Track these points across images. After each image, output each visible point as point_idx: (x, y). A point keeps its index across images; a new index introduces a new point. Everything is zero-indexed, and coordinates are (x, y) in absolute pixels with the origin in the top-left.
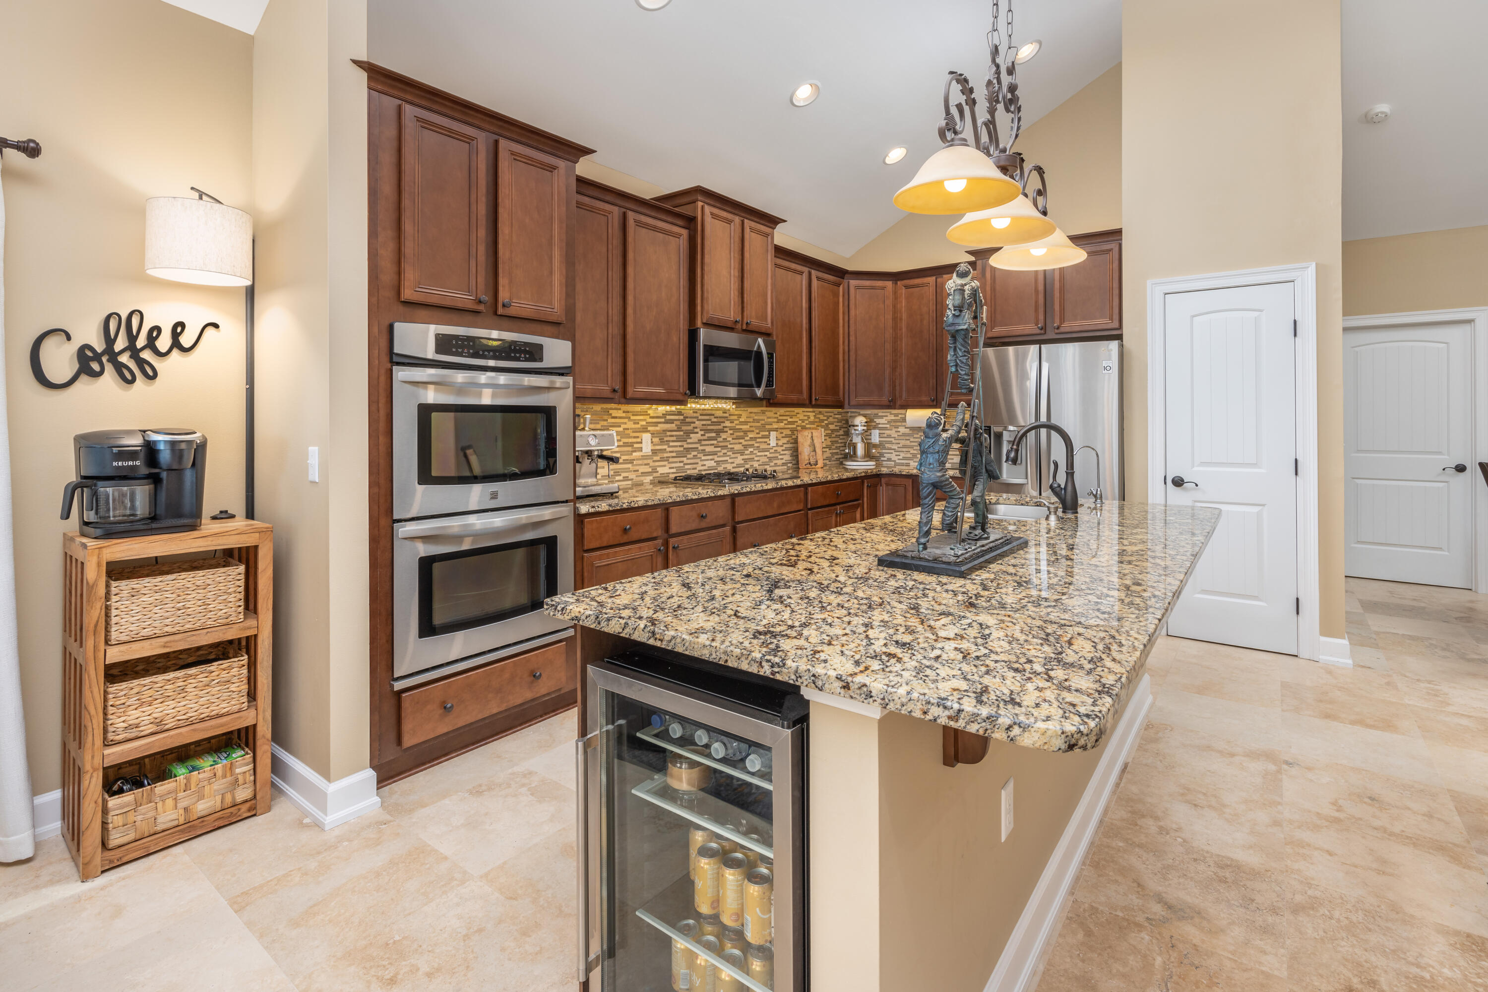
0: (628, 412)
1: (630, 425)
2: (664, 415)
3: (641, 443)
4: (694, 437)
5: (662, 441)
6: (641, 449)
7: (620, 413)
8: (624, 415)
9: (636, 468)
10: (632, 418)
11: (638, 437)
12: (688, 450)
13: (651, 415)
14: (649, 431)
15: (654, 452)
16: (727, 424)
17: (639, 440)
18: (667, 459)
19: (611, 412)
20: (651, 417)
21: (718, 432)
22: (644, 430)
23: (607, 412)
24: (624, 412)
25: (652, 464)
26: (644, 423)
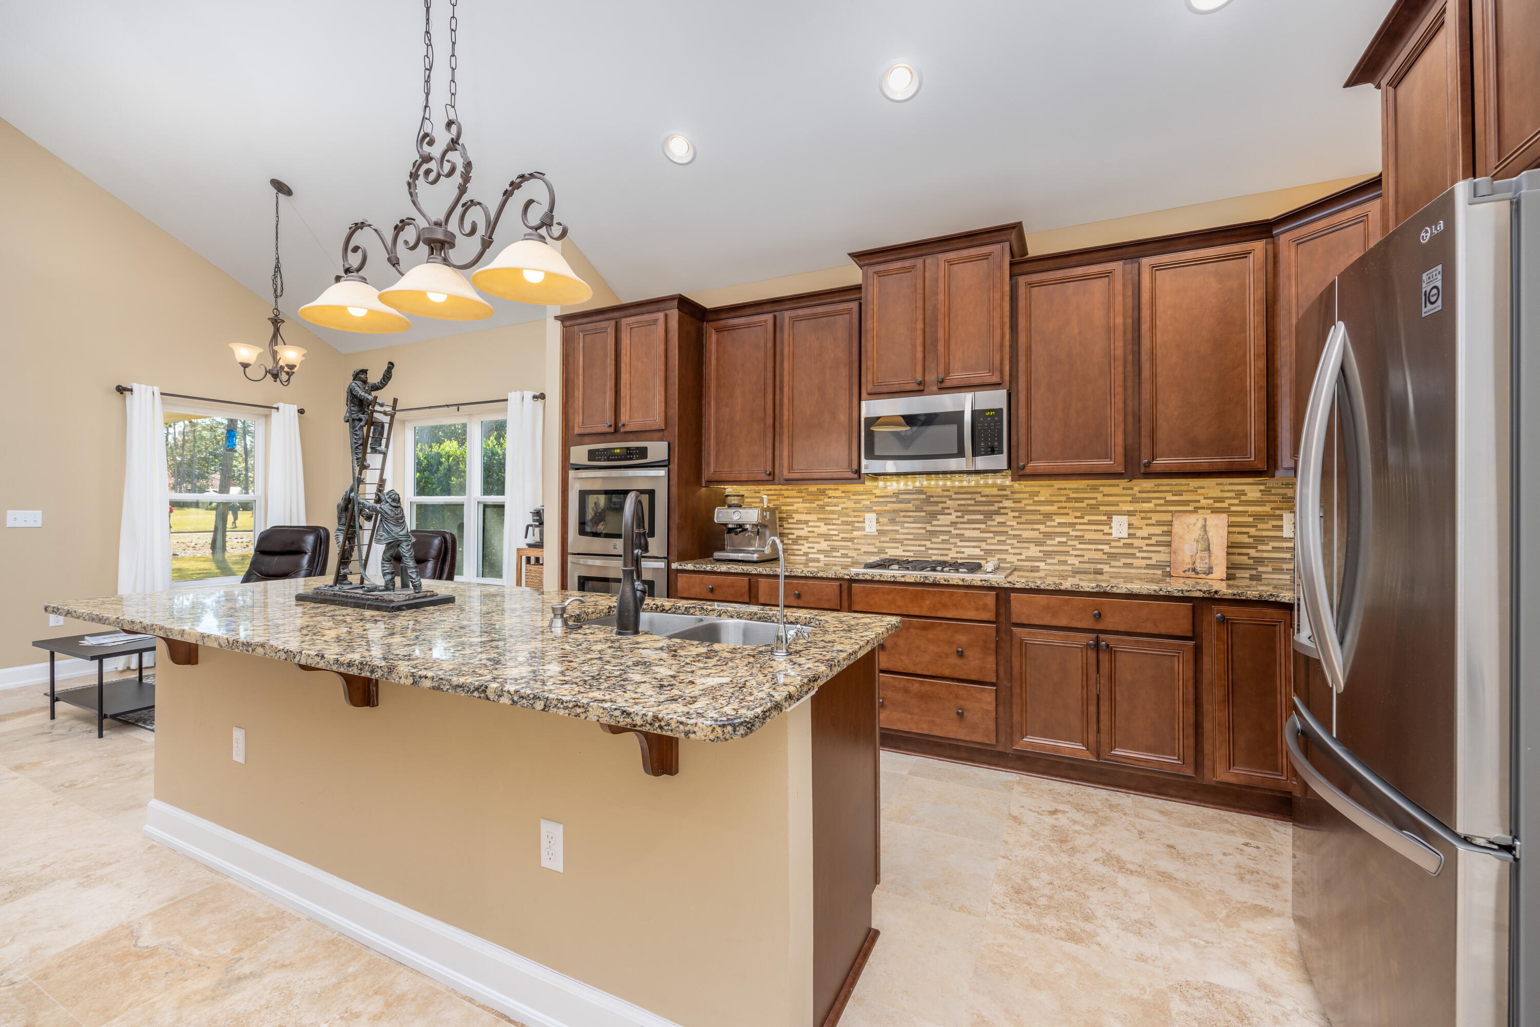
0: (848, 492)
1: (850, 504)
2: (897, 494)
3: (864, 522)
4: (943, 519)
5: (893, 521)
6: (863, 529)
7: (838, 493)
8: (843, 495)
9: (859, 547)
10: (852, 497)
11: (859, 516)
12: (933, 533)
13: (877, 495)
14: (875, 511)
15: (881, 533)
16: (1007, 504)
17: (861, 519)
18: (901, 542)
19: (827, 492)
20: (876, 497)
21: (989, 515)
22: (869, 509)
23: (822, 492)
24: (843, 492)
25: (878, 544)
26: (868, 503)
